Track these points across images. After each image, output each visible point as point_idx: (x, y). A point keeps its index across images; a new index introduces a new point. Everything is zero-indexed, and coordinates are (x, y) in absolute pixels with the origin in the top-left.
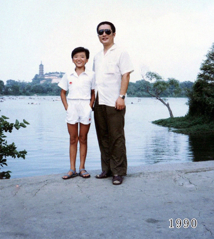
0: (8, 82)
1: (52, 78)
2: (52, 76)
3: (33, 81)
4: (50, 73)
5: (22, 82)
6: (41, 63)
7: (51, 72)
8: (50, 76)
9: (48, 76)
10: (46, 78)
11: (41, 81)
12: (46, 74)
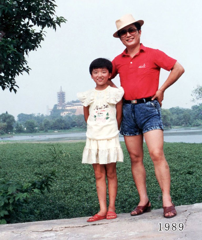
0: (19, 116)
1: (76, 108)
2: (76, 105)
3: (51, 114)
4: (74, 102)
5: (37, 116)
6: (61, 89)
7: (75, 100)
8: (73, 106)
9: (70, 105)
10: (68, 108)
11: (61, 113)
12: (69, 104)
